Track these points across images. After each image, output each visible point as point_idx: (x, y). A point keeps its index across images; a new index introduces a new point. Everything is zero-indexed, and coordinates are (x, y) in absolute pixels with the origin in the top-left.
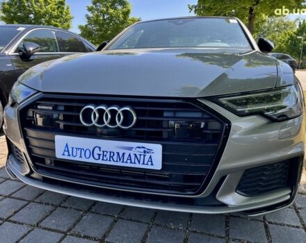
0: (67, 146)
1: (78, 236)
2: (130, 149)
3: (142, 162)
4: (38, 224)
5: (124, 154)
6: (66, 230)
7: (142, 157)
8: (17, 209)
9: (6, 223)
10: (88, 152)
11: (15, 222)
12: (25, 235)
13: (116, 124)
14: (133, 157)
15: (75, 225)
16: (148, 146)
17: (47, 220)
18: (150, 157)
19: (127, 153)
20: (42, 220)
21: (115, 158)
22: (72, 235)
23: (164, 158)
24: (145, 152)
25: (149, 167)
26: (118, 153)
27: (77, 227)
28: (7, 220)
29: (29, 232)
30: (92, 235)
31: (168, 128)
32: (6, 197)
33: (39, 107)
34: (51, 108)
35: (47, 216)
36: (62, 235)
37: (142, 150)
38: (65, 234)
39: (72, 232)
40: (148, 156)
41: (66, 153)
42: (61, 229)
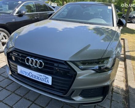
0: (21, 70)
1: (26, 99)
2: (41, 76)
3: (45, 81)
4: (14, 92)
5: (39, 77)
6: (22, 96)
7: (45, 79)
8: (9, 84)
9: (4, 89)
10: (27, 74)
11: (7, 90)
12: (9, 96)
13: (37, 66)
14: (42, 79)
15: (26, 94)
16: (47, 76)
17: (17, 90)
18: (48, 80)
19: (40, 77)
20: (16, 90)
21: (36, 77)
22: (24, 98)
23: (53, 81)
24: (46, 78)
25: (47, 83)
26: (37, 76)
27: (27, 95)
28: (5, 88)
29: (11, 94)
30: (31, 99)
31: (55, 70)
32: (6, 78)
33: (13, 53)
34: (17, 54)
35: (18, 89)
36: (21, 97)
37: (45, 77)
38: (22, 97)
39: (24, 97)
40: (47, 80)
41: (21, 72)
42: (21, 95)
